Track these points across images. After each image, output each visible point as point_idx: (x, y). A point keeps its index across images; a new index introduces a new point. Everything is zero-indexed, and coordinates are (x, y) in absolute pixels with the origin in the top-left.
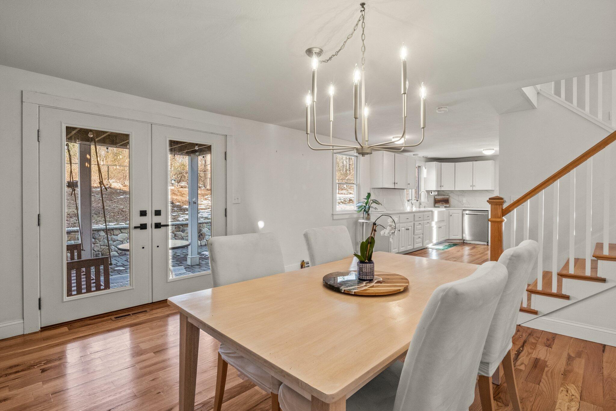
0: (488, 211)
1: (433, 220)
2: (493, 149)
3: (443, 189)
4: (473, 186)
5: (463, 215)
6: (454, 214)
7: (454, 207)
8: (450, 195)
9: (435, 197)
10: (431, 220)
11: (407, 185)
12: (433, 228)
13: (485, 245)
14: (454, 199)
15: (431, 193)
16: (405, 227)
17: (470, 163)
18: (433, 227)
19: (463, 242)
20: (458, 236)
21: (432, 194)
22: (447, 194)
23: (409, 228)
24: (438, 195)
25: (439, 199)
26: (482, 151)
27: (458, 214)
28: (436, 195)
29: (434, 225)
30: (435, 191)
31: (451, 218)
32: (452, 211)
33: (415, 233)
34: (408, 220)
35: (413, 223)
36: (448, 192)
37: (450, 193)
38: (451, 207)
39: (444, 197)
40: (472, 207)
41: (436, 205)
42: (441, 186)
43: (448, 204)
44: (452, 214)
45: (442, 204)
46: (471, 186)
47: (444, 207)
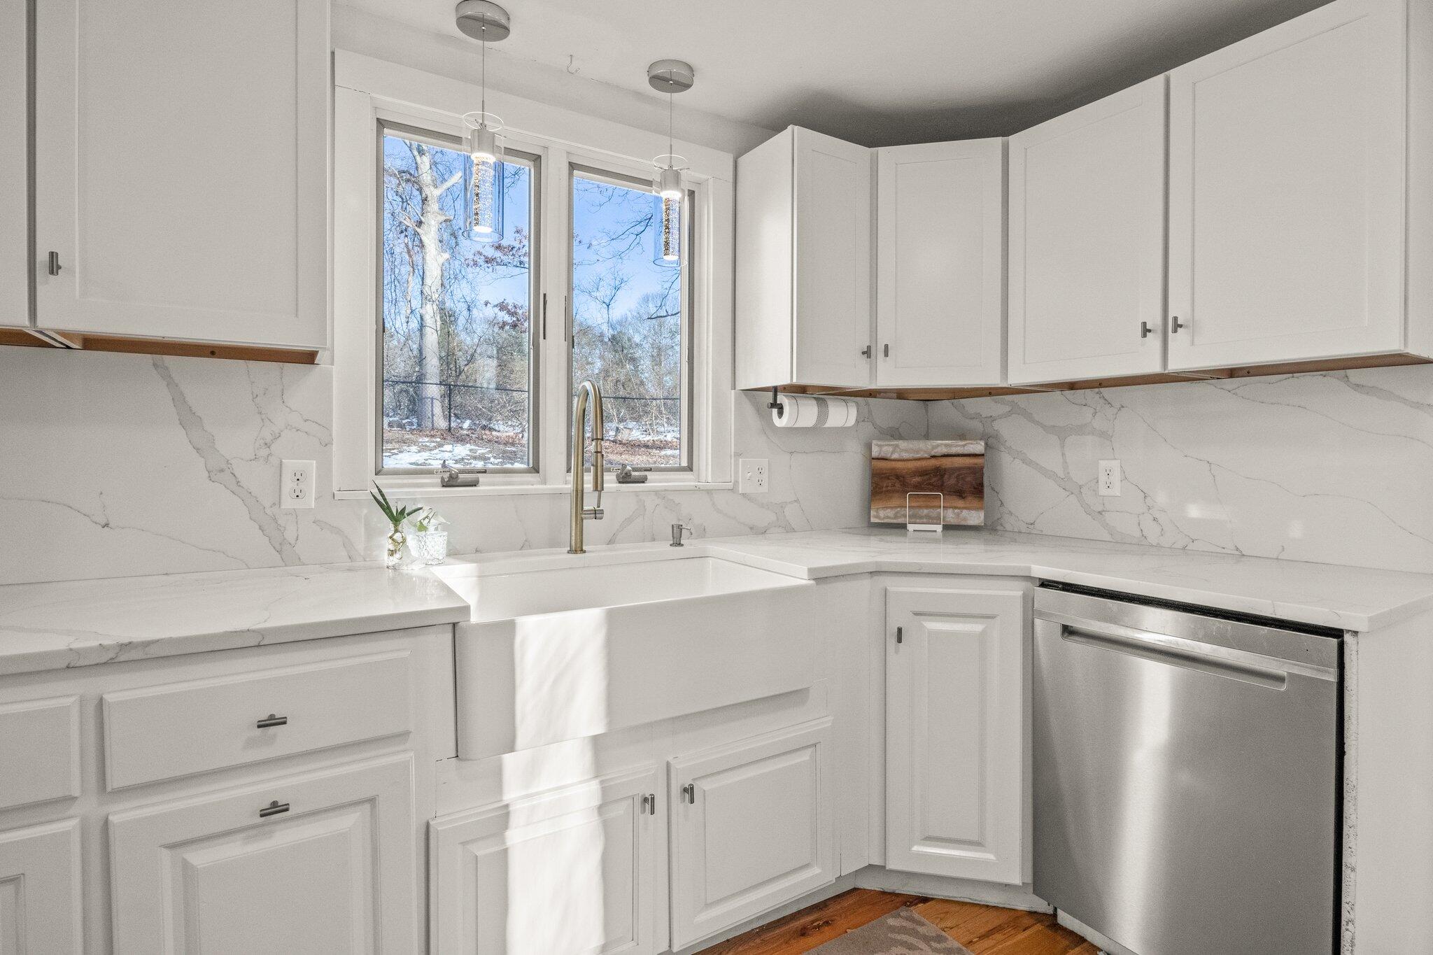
0: (1337, 633)
4: (1165, 327)
14: (1027, 462)
15: (780, 411)
20: (987, 855)
21: (786, 421)
22: (979, 426)
25: (902, 465)
27: (976, 627)
30: (808, 392)
31: (899, 658)
36: (985, 408)
37: (1000, 417)
38: (1008, 527)
39: (942, 446)
40: (1184, 548)
41: (873, 513)
42: (867, 353)
43: (981, 508)
44: (916, 614)
45: (927, 507)
46: (1146, 331)
47: (939, 528)
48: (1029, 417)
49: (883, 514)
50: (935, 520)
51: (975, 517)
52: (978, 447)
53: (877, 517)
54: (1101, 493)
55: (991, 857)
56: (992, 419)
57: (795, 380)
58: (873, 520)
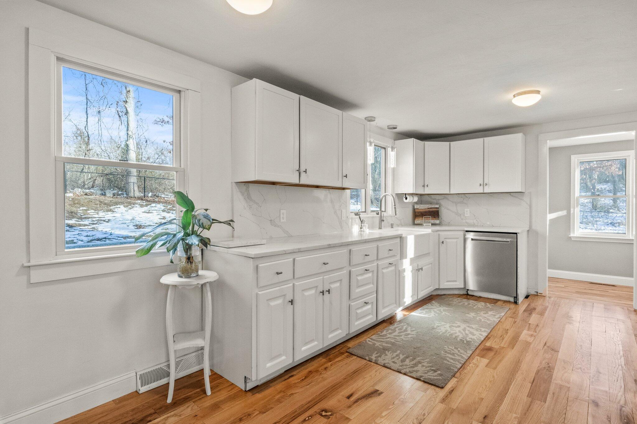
0: (516, 233)
1: (403, 255)
2: (538, 92)
3: (427, 191)
4: (484, 185)
5: (465, 240)
6: (448, 240)
7: (449, 224)
8: (443, 202)
9: (414, 206)
10: (398, 257)
11: (340, 179)
12: (405, 274)
13: (509, 302)
14: (448, 209)
15: (406, 199)
16: (317, 287)
17: (477, 142)
18: (404, 270)
19: (466, 293)
20: (457, 283)
21: (407, 201)
22: (435, 201)
23: (333, 286)
24: (420, 202)
25: (422, 210)
26: (510, 101)
27: (455, 240)
28: (416, 203)
29: (407, 265)
30: (412, 195)
31: (443, 247)
32: (445, 232)
33: (353, 297)
34: (327, 268)
35: (345, 272)
36: (437, 197)
37: (441, 199)
38: (443, 224)
39: (430, 206)
40: (482, 226)
41: (416, 221)
42: (424, 186)
43: (438, 220)
44: (445, 238)
45: (427, 220)
46: (480, 185)
47: (430, 224)
48: (448, 199)
49: (418, 221)
50: (430, 223)
51: (437, 222)
52: (437, 206)
53: (416, 222)
54: (466, 215)
55: (458, 283)
56: (439, 200)
57: (414, 192)
58: (416, 223)
